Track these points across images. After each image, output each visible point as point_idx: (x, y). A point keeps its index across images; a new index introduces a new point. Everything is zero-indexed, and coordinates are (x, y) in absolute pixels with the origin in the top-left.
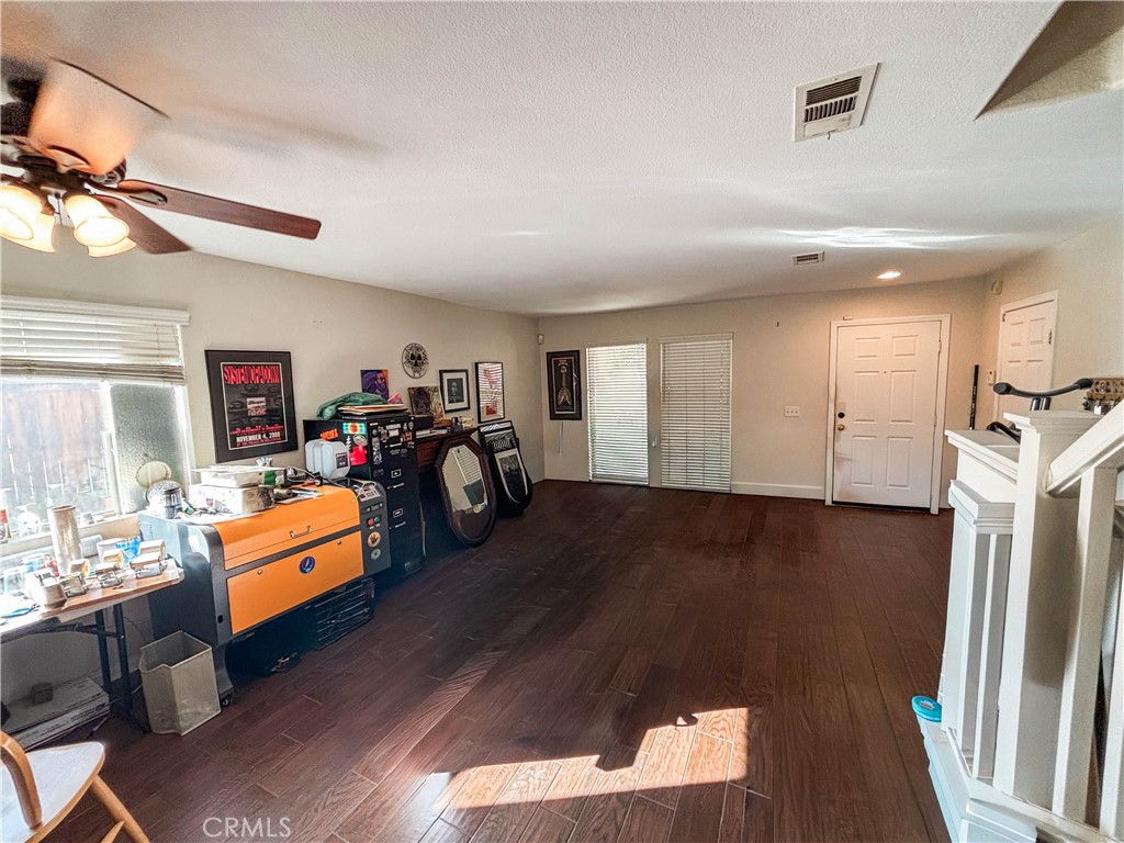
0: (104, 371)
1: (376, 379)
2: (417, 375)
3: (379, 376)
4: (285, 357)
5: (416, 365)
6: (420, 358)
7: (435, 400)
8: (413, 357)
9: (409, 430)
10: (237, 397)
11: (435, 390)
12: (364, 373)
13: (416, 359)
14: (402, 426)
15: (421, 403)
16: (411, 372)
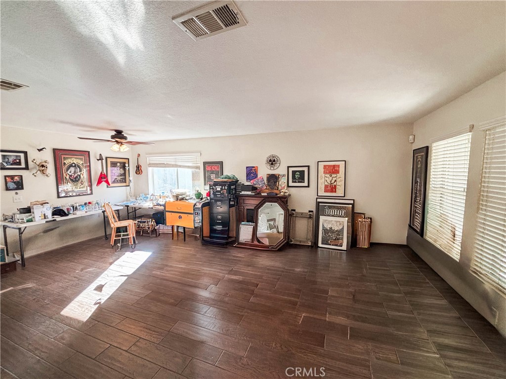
0: (189, 167)
1: (252, 170)
2: (272, 168)
3: (253, 169)
4: (221, 163)
5: (272, 164)
6: (274, 161)
7: (282, 180)
8: (270, 161)
9: (225, 189)
10: (209, 174)
11: (284, 175)
12: (247, 167)
13: (272, 162)
14: (222, 187)
15: (272, 181)
16: (269, 167)
